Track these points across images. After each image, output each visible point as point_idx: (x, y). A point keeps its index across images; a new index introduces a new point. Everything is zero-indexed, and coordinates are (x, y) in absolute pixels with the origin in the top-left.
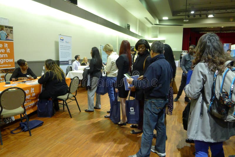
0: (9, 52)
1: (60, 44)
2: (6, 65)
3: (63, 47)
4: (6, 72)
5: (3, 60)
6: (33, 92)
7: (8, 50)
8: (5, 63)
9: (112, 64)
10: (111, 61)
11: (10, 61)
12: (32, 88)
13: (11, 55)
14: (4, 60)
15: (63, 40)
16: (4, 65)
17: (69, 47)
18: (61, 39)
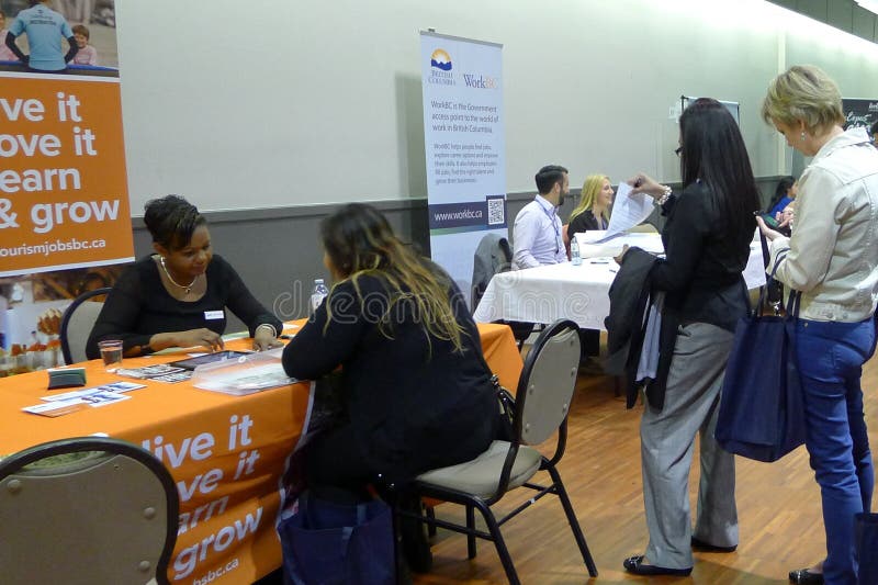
0: (92, 152)
1: (431, 92)
2: (75, 245)
3: (449, 112)
4: (71, 292)
5: (48, 208)
6: (246, 441)
7: (85, 142)
8: (65, 230)
9: (842, 222)
10: (837, 199)
11: (100, 217)
12: (234, 419)
13: (105, 175)
14: (59, 207)
15: (447, 67)
16: (60, 246)
17: (487, 114)
18: (434, 63)
